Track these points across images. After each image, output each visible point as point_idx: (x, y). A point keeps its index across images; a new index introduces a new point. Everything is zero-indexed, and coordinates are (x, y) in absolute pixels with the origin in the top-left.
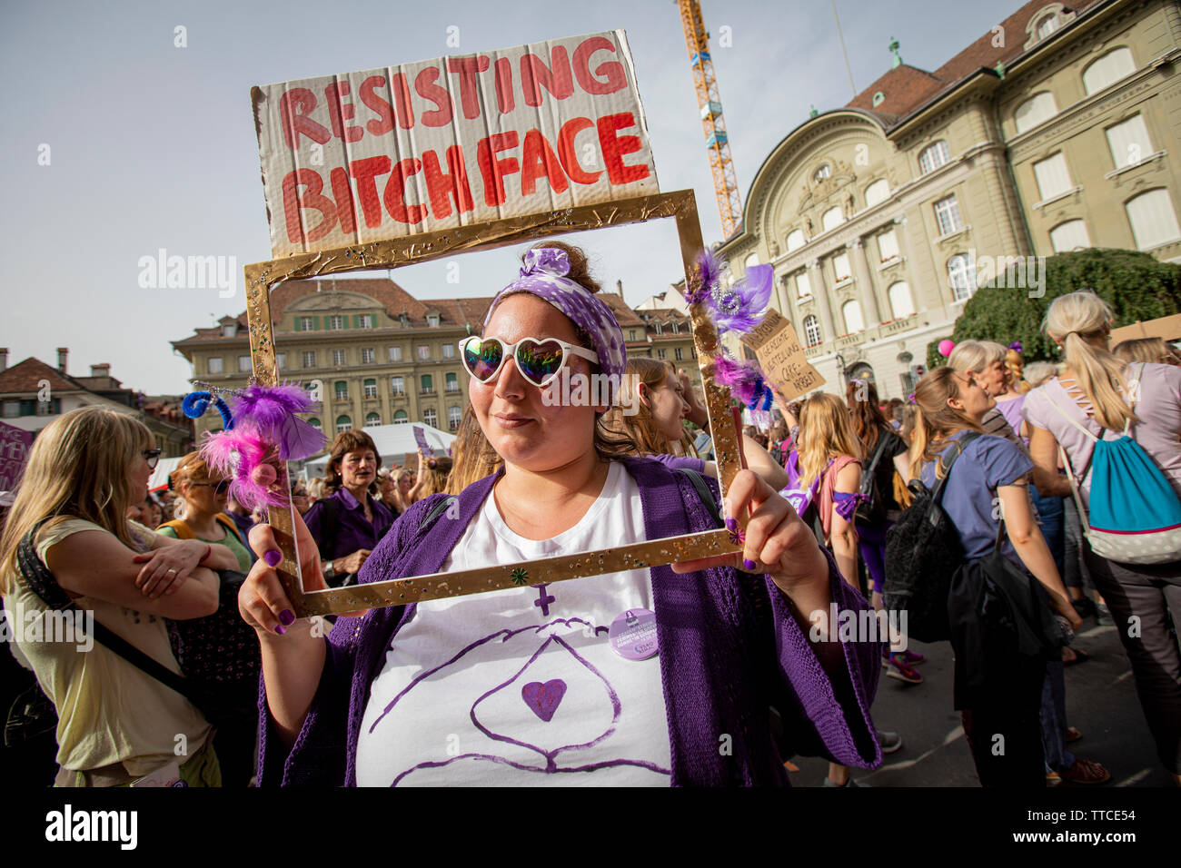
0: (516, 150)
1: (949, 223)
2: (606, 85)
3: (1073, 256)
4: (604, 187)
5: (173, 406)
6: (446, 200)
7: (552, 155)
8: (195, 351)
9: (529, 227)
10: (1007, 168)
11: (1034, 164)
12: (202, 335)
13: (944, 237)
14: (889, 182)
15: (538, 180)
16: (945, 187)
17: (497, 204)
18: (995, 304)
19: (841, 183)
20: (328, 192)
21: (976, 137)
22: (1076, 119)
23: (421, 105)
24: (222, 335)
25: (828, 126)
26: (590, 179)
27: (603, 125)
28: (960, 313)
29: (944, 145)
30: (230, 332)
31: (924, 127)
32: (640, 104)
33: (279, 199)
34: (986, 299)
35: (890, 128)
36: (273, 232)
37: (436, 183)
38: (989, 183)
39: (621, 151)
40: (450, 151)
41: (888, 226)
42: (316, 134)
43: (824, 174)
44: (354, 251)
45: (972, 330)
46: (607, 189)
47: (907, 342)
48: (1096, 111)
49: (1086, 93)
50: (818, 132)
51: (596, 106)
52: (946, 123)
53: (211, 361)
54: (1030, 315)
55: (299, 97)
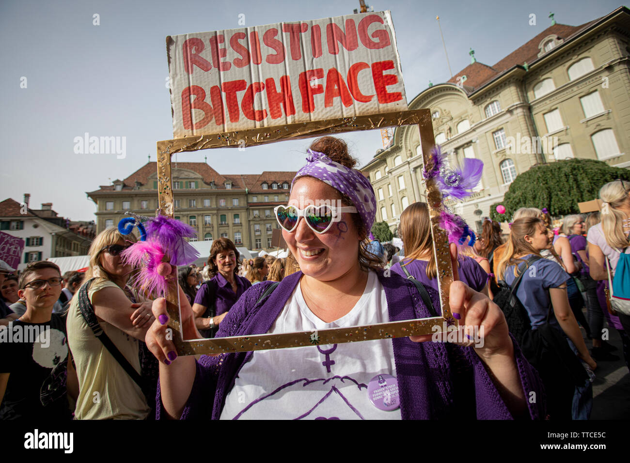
0: (322, 80)
1: (501, 143)
2: (378, 43)
3: (565, 162)
4: (375, 104)
5: (85, 227)
6: (279, 108)
7: (344, 84)
8: (99, 198)
9: (329, 126)
10: (530, 116)
11: (544, 114)
12: (104, 190)
13: (498, 150)
14: (470, 121)
15: (335, 99)
16: (498, 125)
17: (310, 112)
18: (525, 185)
19: (444, 121)
20: (208, 100)
21: (514, 99)
22: (565, 92)
23: (266, 51)
24: (114, 190)
25: (438, 92)
26: (366, 99)
27: (375, 67)
28: (507, 190)
29: (498, 103)
30: (119, 188)
31: (488, 94)
32: (398, 56)
33: (179, 103)
34: (521, 183)
35: (470, 94)
36: (175, 123)
37: (273, 97)
38: (521, 123)
39: (385, 83)
40: (282, 79)
41: (469, 143)
42: (203, 65)
43: (436, 116)
44: (223, 136)
45: (514, 199)
46: (376, 106)
47: (479, 204)
48: (575, 89)
49: (570, 80)
50: (433, 94)
51: (371, 56)
52: (499, 92)
53: (108, 203)
54: (544, 192)
55: (194, 43)
